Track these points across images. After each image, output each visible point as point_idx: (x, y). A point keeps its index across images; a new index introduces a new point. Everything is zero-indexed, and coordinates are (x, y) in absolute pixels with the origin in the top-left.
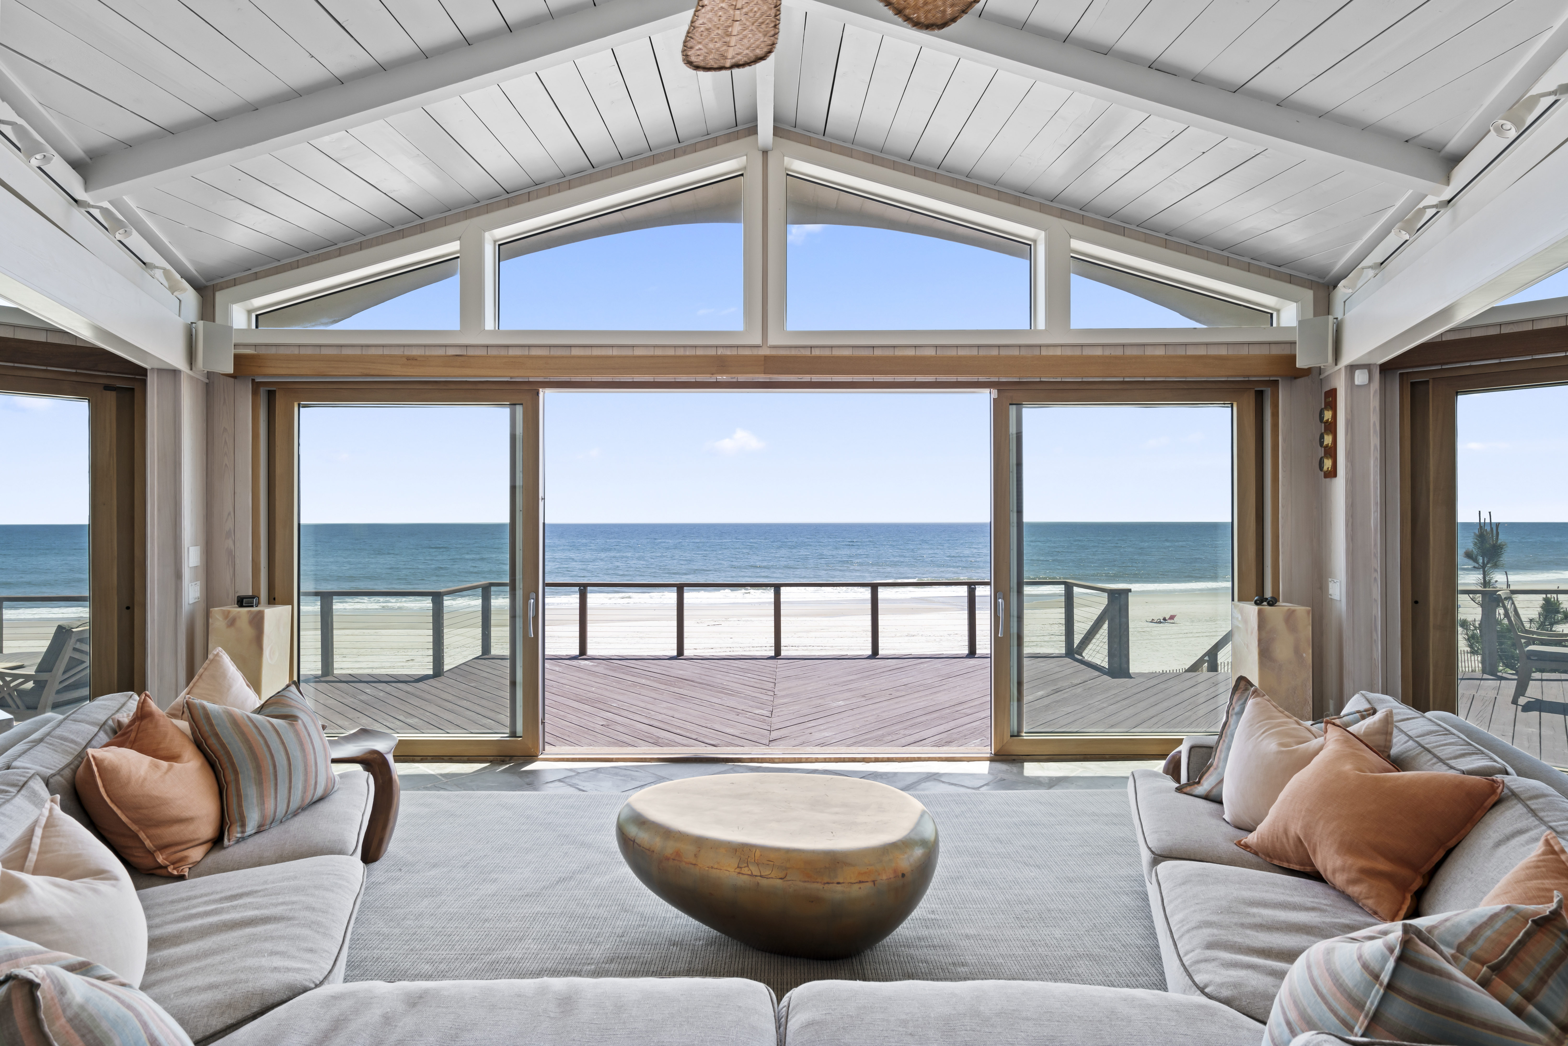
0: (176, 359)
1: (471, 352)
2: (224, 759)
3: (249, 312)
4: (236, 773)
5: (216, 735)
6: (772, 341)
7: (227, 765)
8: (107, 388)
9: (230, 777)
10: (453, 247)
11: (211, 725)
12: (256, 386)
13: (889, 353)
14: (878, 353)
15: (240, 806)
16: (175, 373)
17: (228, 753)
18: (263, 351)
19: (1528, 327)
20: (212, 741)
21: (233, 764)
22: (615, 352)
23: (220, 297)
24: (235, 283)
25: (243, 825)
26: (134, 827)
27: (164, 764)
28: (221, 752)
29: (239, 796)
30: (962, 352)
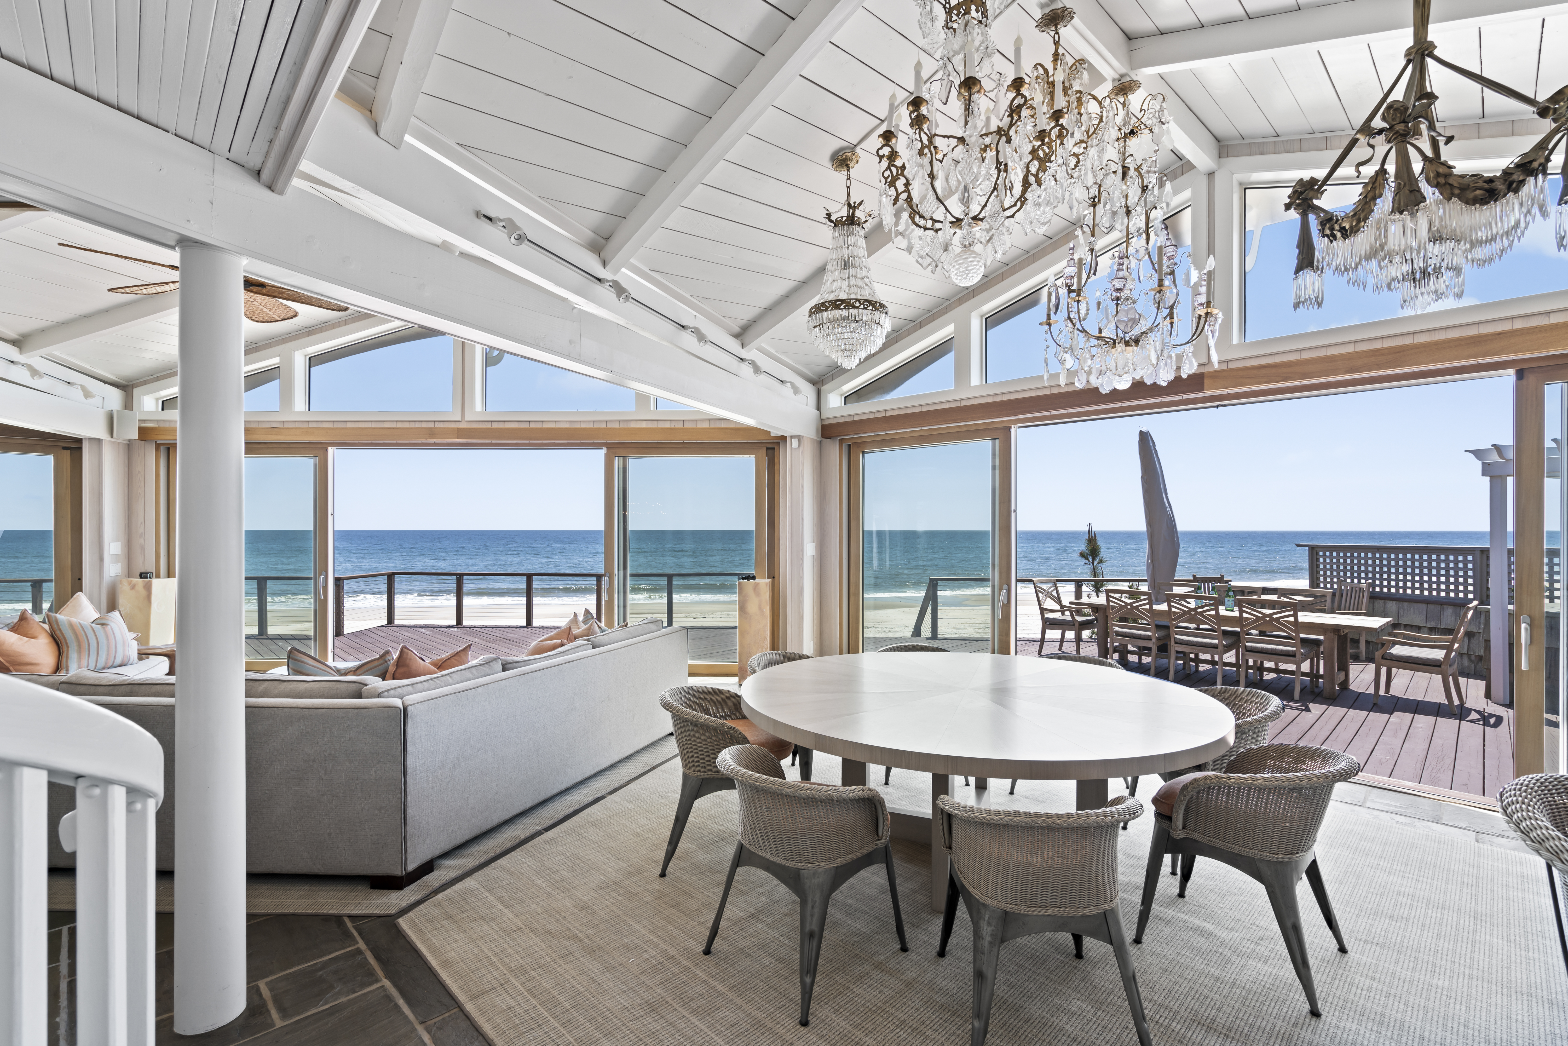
0: (100, 432)
1: (287, 425)
2: (63, 641)
3: (157, 399)
4: (68, 647)
5: (60, 630)
6: (467, 418)
7: (64, 643)
8: (64, 448)
9: (65, 649)
10: (274, 361)
11: (58, 625)
12: (158, 446)
13: (539, 426)
14: (533, 426)
15: (67, 661)
16: (99, 441)
17: (65, 638)
18: (162, 425)
19: (918, 410)
20: (58, 632)
21: (67, 643)
22: (373, 425)
23: (136, 391)
24: (145, 383)
25: (67, 670)
26: (7, 664)
27: (26, 639)
28: (61, 637)
29: (67, 657)
30: (584, 425)
